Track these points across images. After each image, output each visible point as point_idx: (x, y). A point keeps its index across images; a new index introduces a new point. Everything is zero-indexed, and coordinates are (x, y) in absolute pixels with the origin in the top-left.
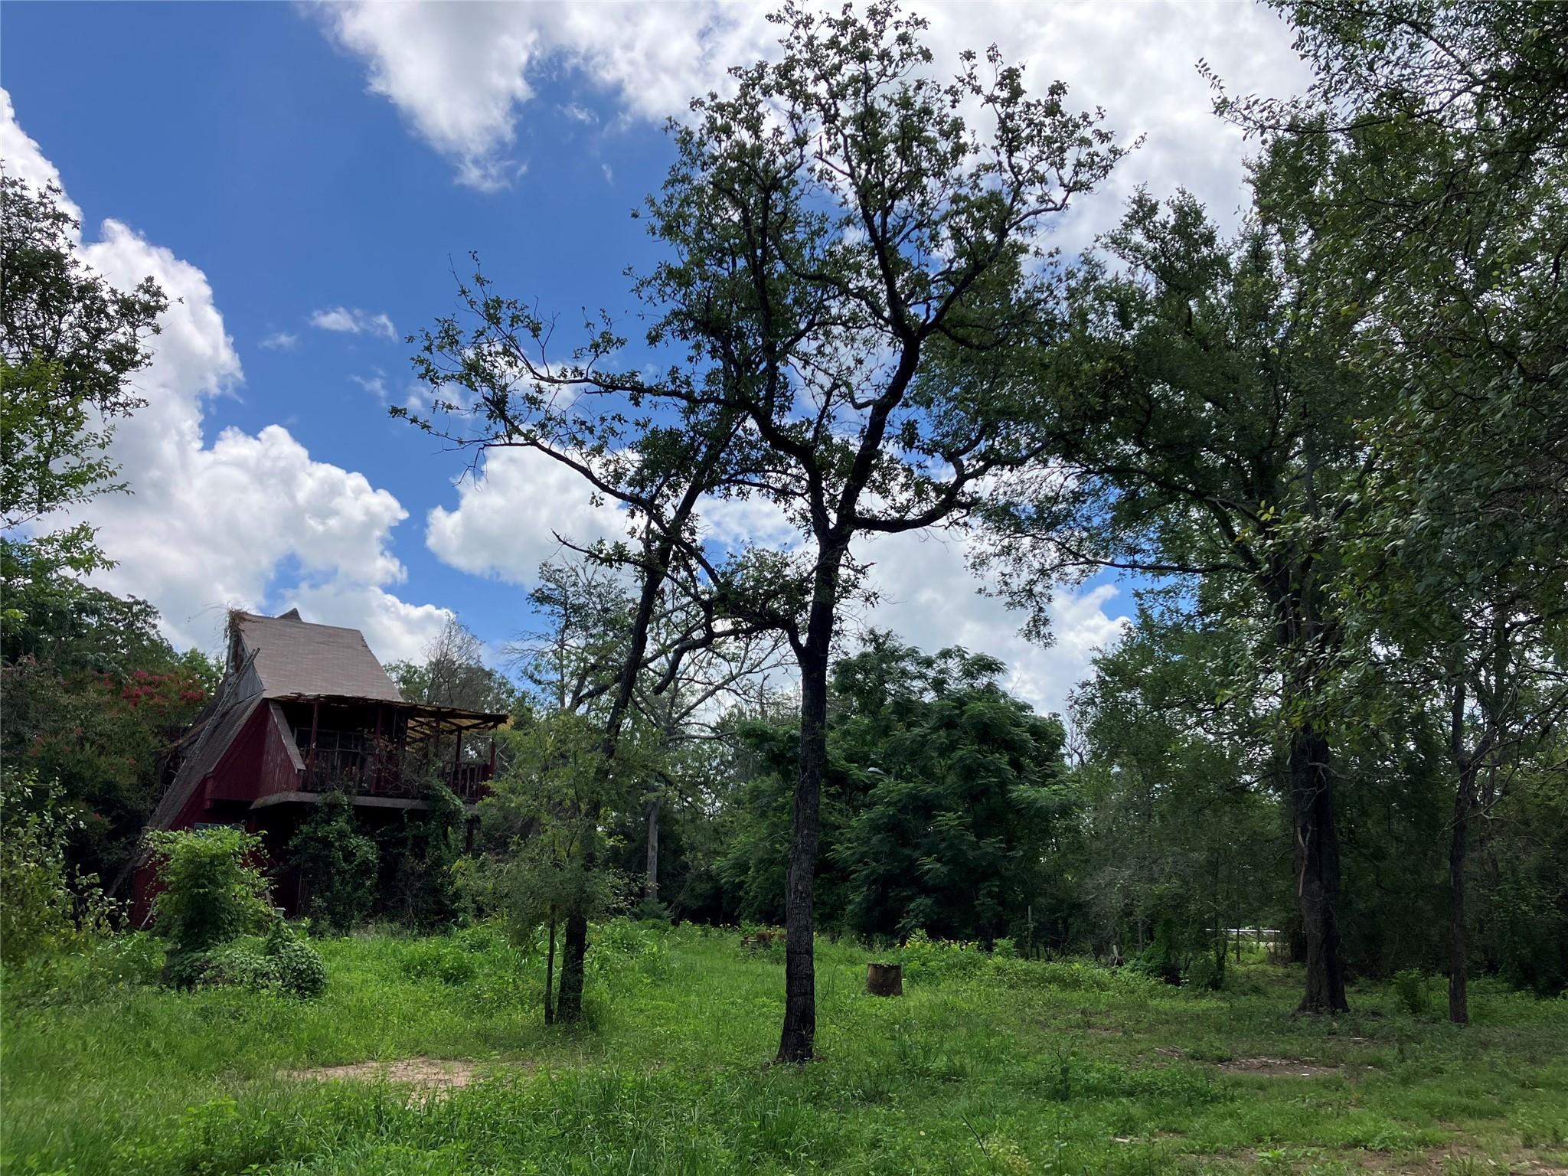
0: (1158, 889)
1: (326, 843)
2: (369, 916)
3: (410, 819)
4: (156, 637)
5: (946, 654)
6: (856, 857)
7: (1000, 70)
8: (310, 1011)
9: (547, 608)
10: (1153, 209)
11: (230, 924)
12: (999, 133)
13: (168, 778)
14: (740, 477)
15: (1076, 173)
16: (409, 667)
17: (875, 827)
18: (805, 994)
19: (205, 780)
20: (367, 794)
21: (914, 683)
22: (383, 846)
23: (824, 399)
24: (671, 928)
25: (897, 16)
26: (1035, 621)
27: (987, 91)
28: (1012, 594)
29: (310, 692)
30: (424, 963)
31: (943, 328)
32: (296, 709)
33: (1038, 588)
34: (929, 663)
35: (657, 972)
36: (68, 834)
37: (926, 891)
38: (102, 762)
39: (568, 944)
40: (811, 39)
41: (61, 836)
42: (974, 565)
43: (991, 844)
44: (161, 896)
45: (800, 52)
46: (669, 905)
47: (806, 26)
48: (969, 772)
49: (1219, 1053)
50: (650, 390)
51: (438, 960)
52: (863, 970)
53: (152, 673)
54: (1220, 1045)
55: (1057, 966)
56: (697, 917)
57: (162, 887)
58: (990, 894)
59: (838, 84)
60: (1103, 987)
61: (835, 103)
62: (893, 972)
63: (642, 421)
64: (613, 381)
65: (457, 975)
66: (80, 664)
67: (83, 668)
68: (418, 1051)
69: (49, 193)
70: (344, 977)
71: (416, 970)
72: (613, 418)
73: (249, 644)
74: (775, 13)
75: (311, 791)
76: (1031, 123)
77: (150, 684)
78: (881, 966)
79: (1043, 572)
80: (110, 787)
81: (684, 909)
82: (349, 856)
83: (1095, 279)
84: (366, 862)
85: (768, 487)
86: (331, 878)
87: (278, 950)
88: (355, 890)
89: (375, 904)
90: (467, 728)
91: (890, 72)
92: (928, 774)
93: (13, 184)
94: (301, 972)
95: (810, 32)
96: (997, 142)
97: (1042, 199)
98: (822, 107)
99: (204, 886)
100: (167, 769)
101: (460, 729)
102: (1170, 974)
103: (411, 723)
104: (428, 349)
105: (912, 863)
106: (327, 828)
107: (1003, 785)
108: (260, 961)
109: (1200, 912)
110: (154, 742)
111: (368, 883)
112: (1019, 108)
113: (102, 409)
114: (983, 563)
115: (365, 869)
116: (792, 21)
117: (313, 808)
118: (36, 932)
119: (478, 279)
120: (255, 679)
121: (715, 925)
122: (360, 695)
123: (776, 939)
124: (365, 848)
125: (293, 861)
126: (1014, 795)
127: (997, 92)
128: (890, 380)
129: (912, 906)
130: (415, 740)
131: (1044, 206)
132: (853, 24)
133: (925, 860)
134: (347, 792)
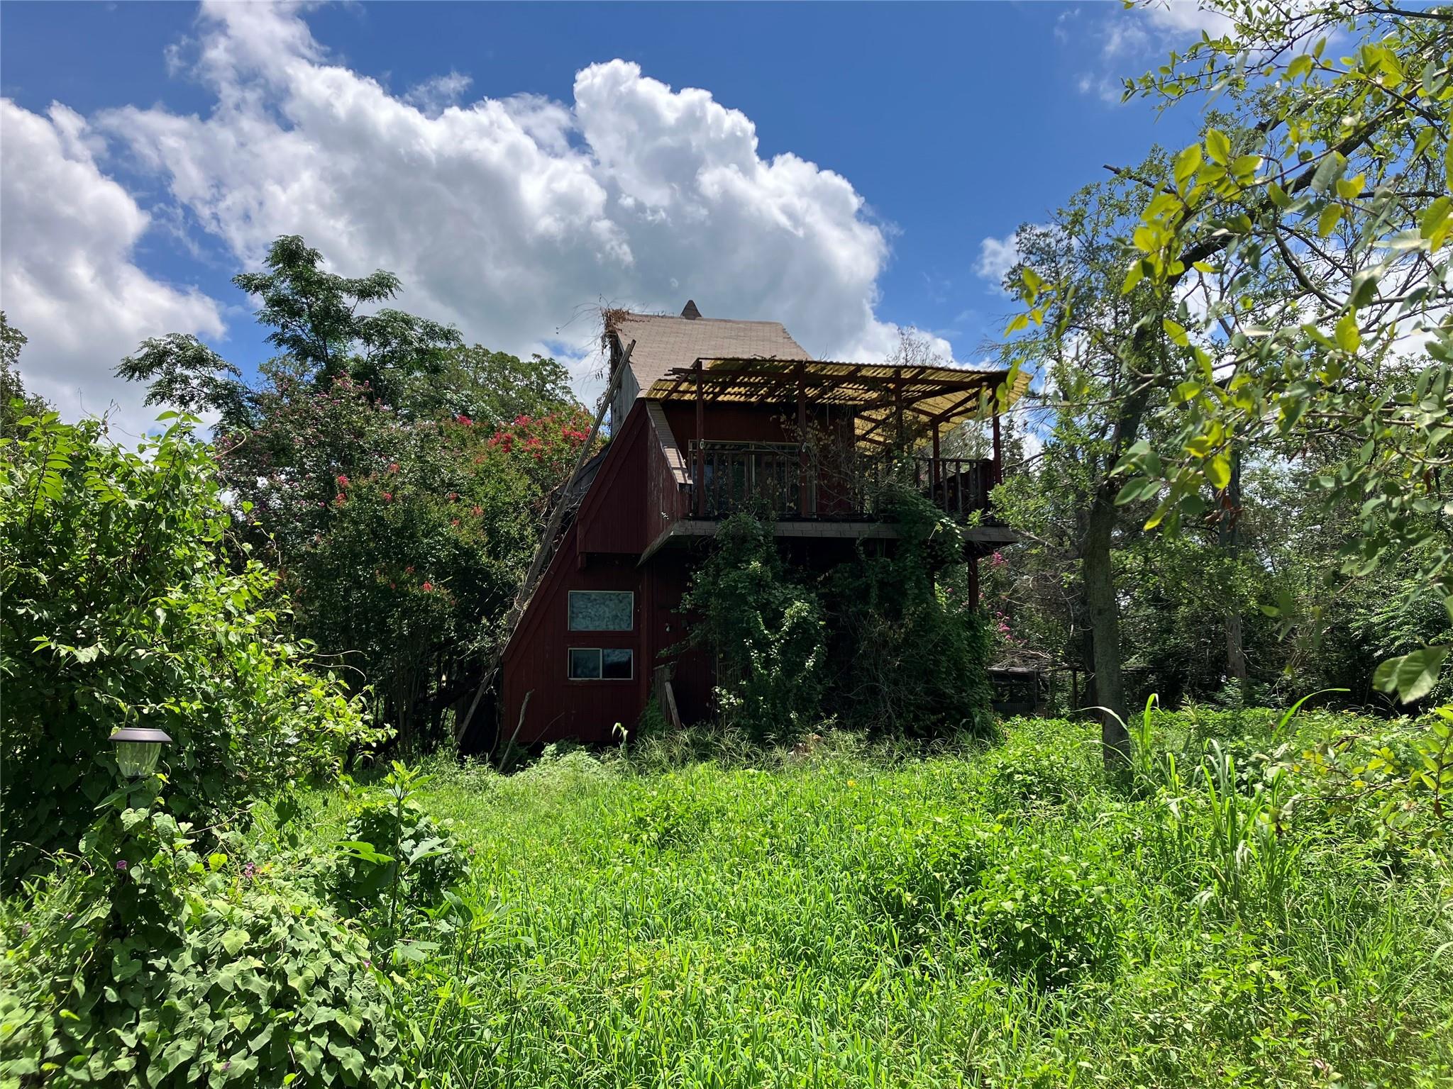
1: (734, 599)
3: (871, 554)
20: (797, 518)
22: (829, 599)
75: (706, 518)
82: (773, 618)
84: (802, 625)
101: (935, 422)
106: (734, 575)
111: (810, 662)
115: (801, 637)
117: (708, 543)
124: (798, 603)
134: (762, 516)
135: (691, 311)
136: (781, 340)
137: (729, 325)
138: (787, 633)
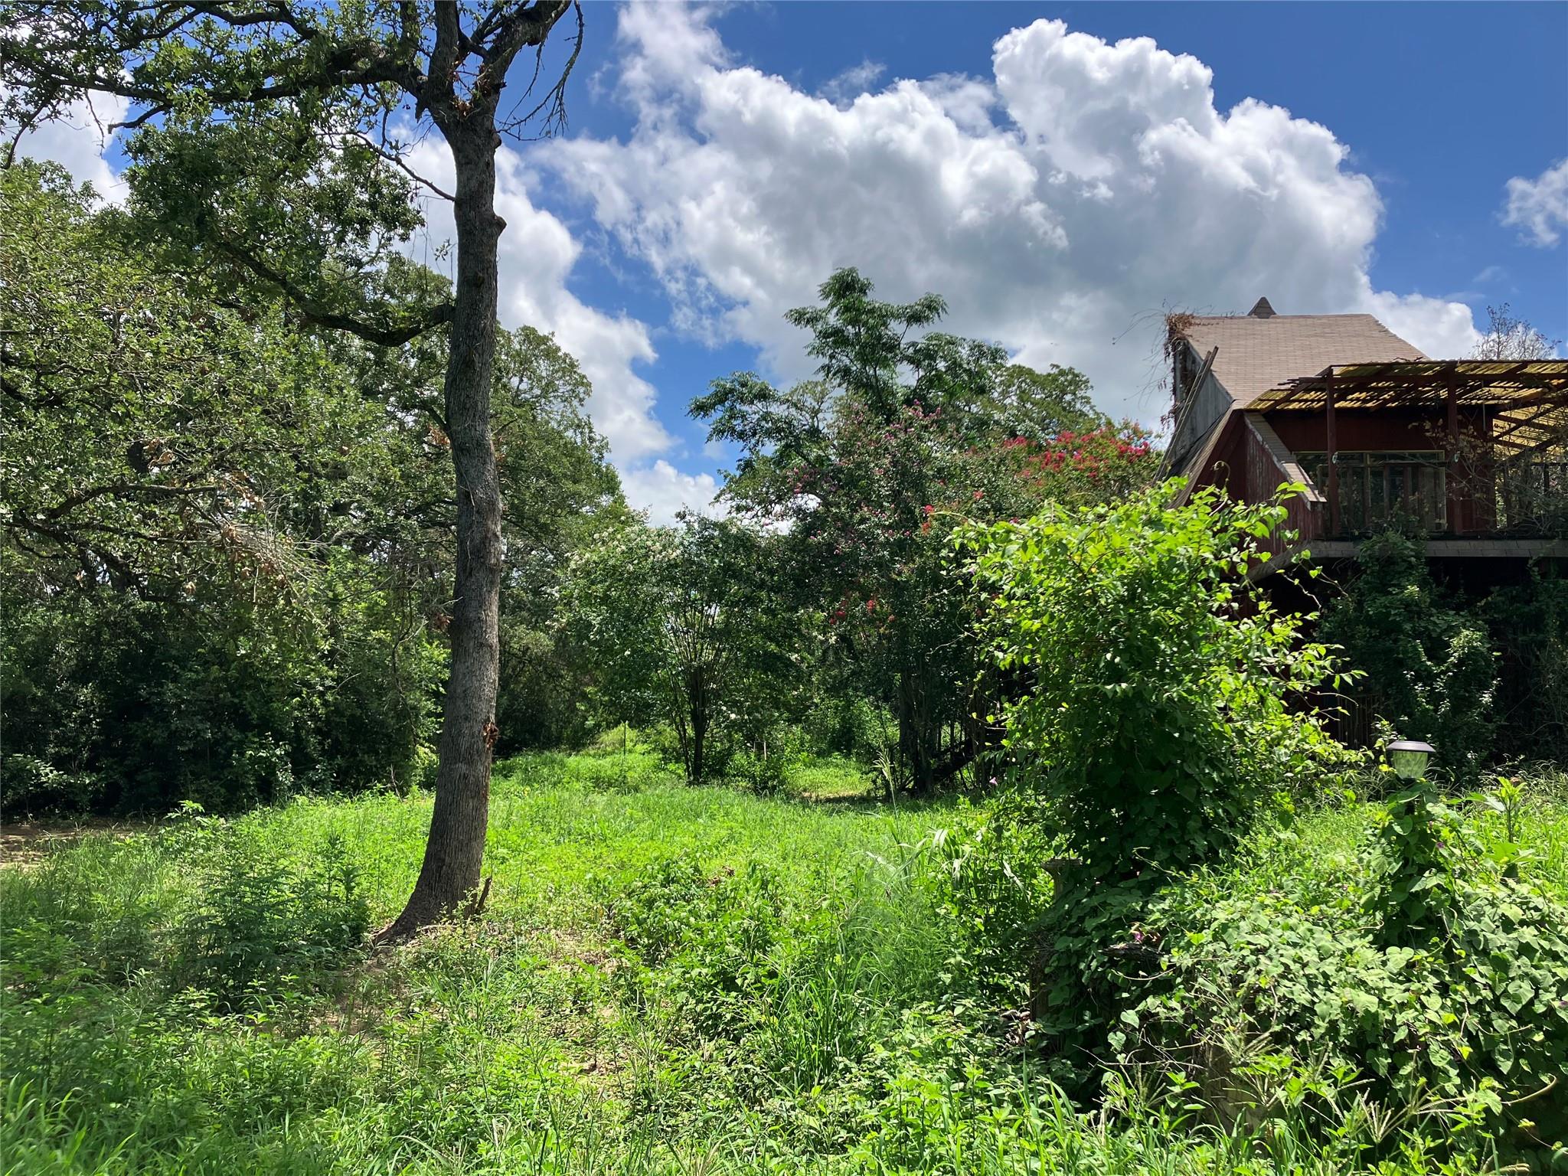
106: (1384, 600)
134: (1408, 534)
135: (1263, 309)
136: (1376, 334)
137: (1309, 321)
138: (1454, 665)
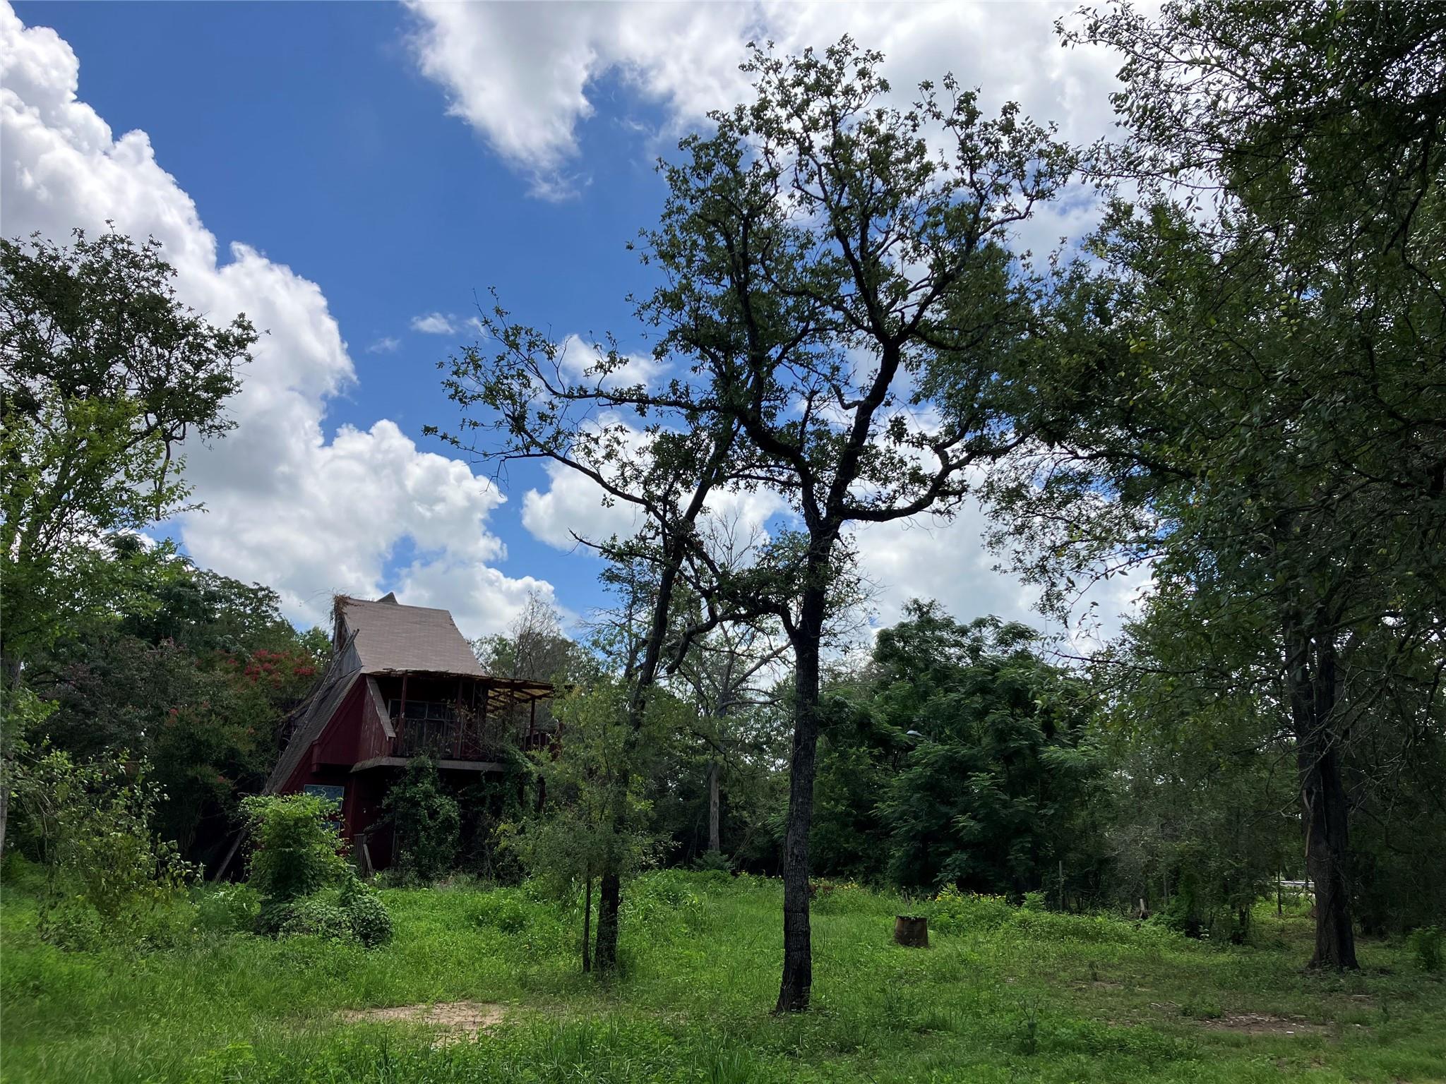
0: (1179, 846)
1: (415, 803)
2: (452, 868)
3: (488, 780)
4: (278, 619)
5: (980, 623)
6: (896, 815)
7: (957, 96)
8: (374, 957)
9: (616, 586)
10: (1129, 211)
11: (313, 878)
12: (960, 154)
13: (283, 745)
14: (747, 472)
15: (1037, 183)
16: (501, 640)
17: (914, 786)
18: (801, 949)
19: (312, 746)
20: (450, 758)
21: (952, 650)
22: (464, 805)
23: (806, 403)
24: (731, 878)
25: (855, 54)
26: (1047, 595)
27: (947, 116)
28: (1026, 570)
29: (400, 668)
30: (485, 913)
31: (918, 334)
32: (388, 683)
33: (1051, 564)
34: (963, 631)
35: (697, 924)
36: (154, 804)
37: (961, 845)
38: (226, 730)
39: (603, 899)
40: (781, 81)
41: (148, 807)
42: (990, 544)
43: (1023, 803)
44: (256, 853)
45: (773, 94)
46: (731, 857)
47: (776, 71)
48: (1001, 735)
49: (1209, 1009)
50: (654, 401)
51: (498, 909)
52: (892, 922)
53: (271, 651)
54: (1212, 999)
55: (1083, 920)
56: (754, 869)
57: (255, 845)
58: (1022, 850)
59: (810, 118)
60: (1122, 939)
61: (808, 136)
62: (919, 925)
63: (651, 427)
64: (621, 394)
65: (513, 925)
66: (210, 645)
67: (213, 648)
68: (463, 994)
69: (152, 247)
70: (411, 926)
71: (478, 919)
72: (616, 429)
73: (351, 625)
74: (746, 63)
75: (402, 756)
76: (988, 142)
77: (270, 662)
78: (909, 919)
79: (1054, 549)
80: (233, 752)
81: (744, 861)
82: (433, 814)
83: (1080, 277)
84: (448, 819)
85: (773, 480)
86: (417, 832)
87: (349, 902)
88: (439, 844)
89: (457, 857)
90: (540, 697)
91: (854, 104)
92: (964, 736)
93: (122, 241)
94: (370, 922)
95: (780, 76)
96: (960, 163)
97: (1006, 210)
98: (798, 141)
99: (289, 846)
100: (281, 737)
101: (533, 698)
102: (1192, 928)
103: (491, 693)
104: (456, 373)
105: (948, 822)
106: (415, 790)
107: (1034, 749)
108: (334, 912)
109: (1221, 870)
110: (271, 713)
111: (450, 838)
112: (975, 129)
113: (201, 432)
114: (999, 541)
115: (448, 825)
116: (762, 68)
117: (402, 771)
118: (127, 890)
119: (498, 311)
120: (355, 657)
121: (769, 876)
122: (442, 669)
123: (821, 890)
124: (448, 806)
125: (387, 819)
126: (1045, 756)
127: (955, 117)
128: (873, 383)
129: (948, 860)
130: (497, 708)
131: (1009, 216)
132: (815, 66)
133: (961, 818)
134: (432, 757)
138: (440, 823)
